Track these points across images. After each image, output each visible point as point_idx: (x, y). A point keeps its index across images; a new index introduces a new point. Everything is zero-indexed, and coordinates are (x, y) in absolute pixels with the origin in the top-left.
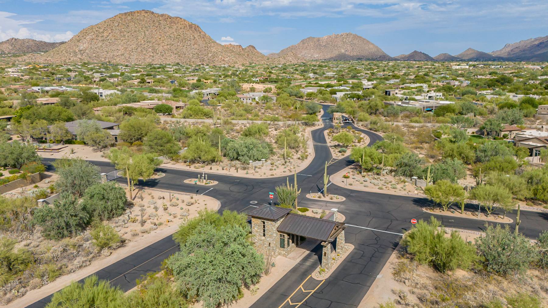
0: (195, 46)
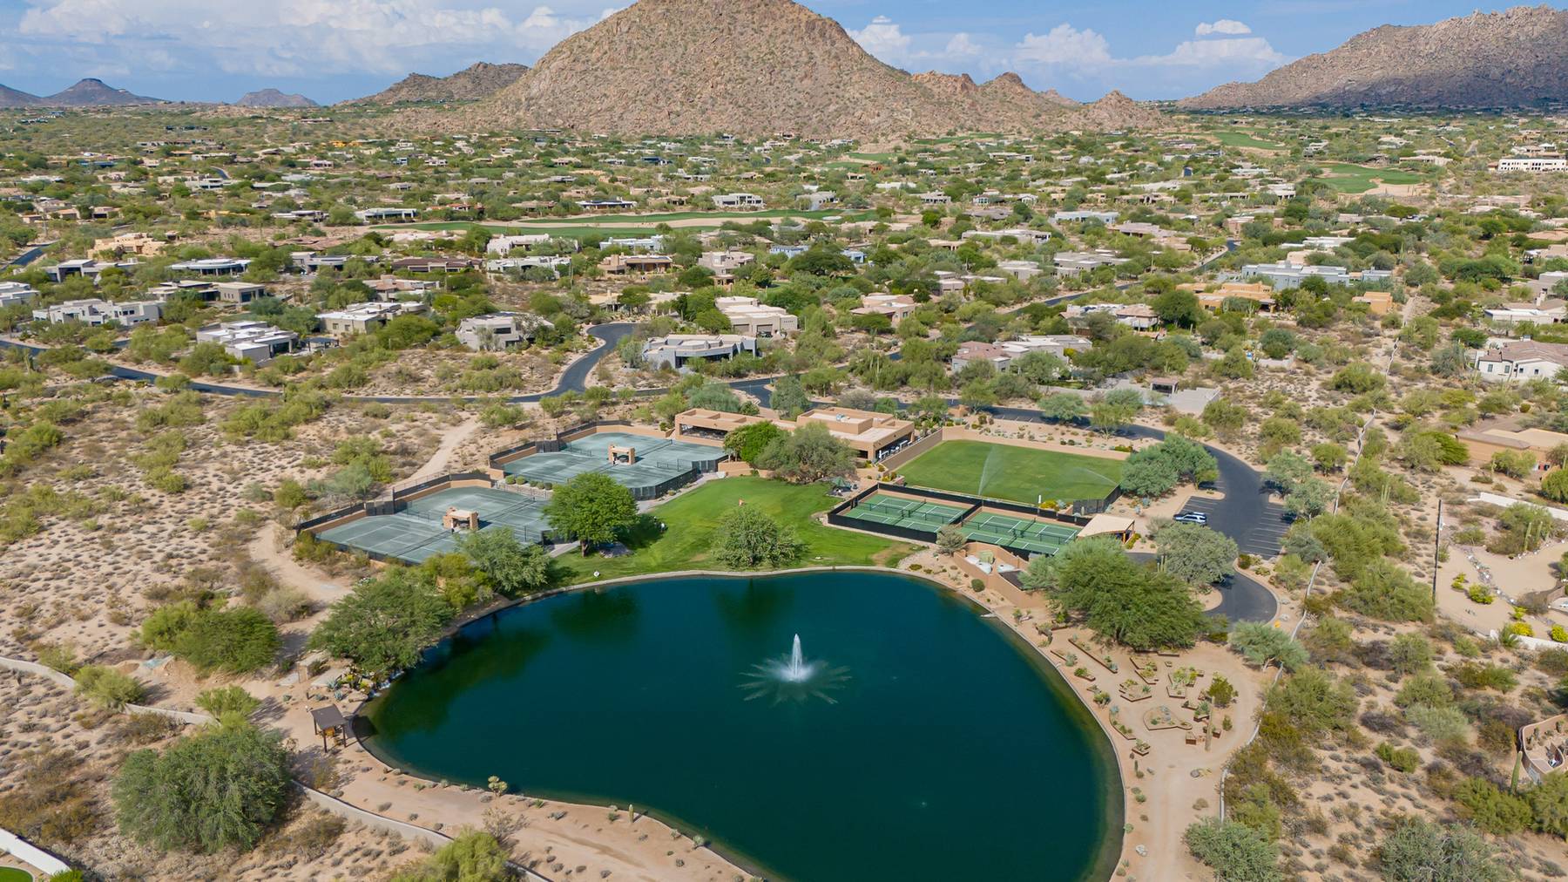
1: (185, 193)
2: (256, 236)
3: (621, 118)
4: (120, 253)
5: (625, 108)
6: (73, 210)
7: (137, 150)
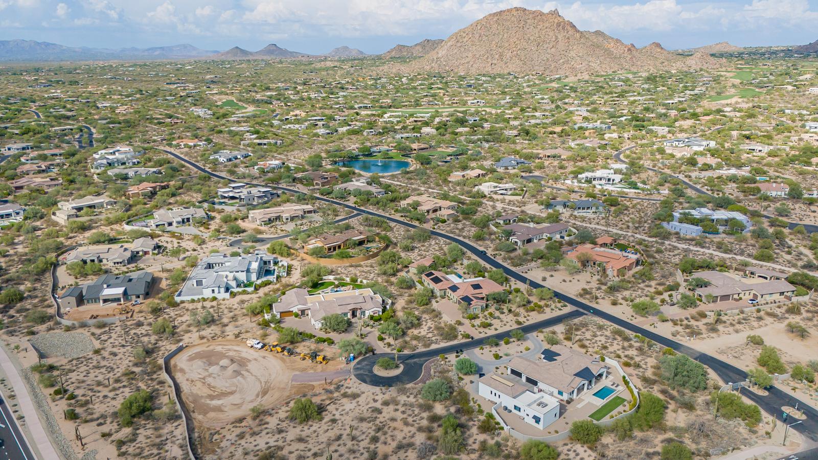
0: (553, 49)
1: (310, 99)
2: (327, 112)
3: (472, 66)
4: (296, 115)
5: (474, 62)
6: (283, 104)
7: (295, 82)
